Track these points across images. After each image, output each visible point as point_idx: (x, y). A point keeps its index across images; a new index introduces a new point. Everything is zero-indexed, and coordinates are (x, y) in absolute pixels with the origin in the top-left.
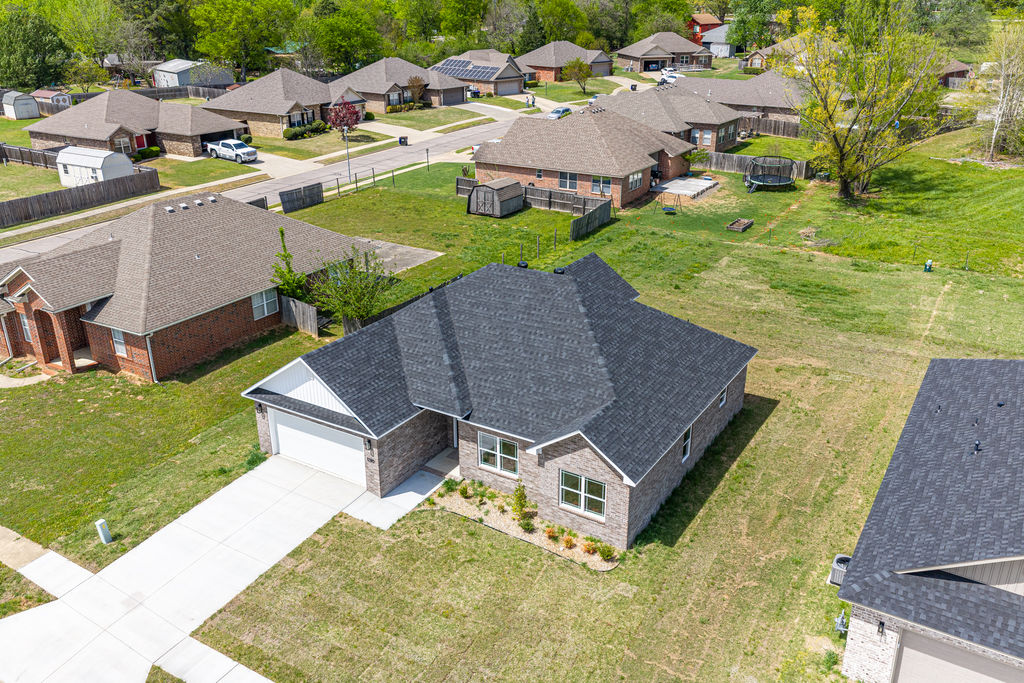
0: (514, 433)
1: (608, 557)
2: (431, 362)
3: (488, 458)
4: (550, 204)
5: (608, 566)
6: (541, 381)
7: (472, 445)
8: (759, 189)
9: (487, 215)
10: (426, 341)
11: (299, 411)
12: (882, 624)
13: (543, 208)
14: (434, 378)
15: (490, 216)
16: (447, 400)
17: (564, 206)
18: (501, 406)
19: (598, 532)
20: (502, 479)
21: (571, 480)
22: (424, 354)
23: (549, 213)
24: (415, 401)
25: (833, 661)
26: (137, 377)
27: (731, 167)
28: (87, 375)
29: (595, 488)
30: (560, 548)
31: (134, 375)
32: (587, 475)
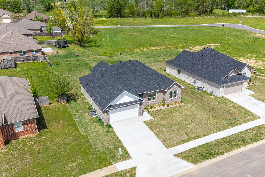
0: (158, 90)
1: (181, 102)
2: (132, 85)
3: (149, 99)
4: (23, 61)
5: (183, 104)
6: (152, 80)
7: (146, 98)
8: (63, 47)
9: (9, 68)
10: (126, 82)
11: (122, 105)
12: (224, 87)
13: (21, 63)
14: (135, 87)
15: (11, 68)
16: (143, 90)
17: (28, 60)
18: (150, 87)
19: (176, 100)
20: (153, 102)
21: (171, 93)
22: (128, 84)
23: (24, 63)
24: (137, 93)
25: (216, 97)
26: (30, 135)
27: (46, 44)
28: (10, 144)
29: (175, 92)
30: (170, 106)
31: (28, 135)
32: (174, 90)
